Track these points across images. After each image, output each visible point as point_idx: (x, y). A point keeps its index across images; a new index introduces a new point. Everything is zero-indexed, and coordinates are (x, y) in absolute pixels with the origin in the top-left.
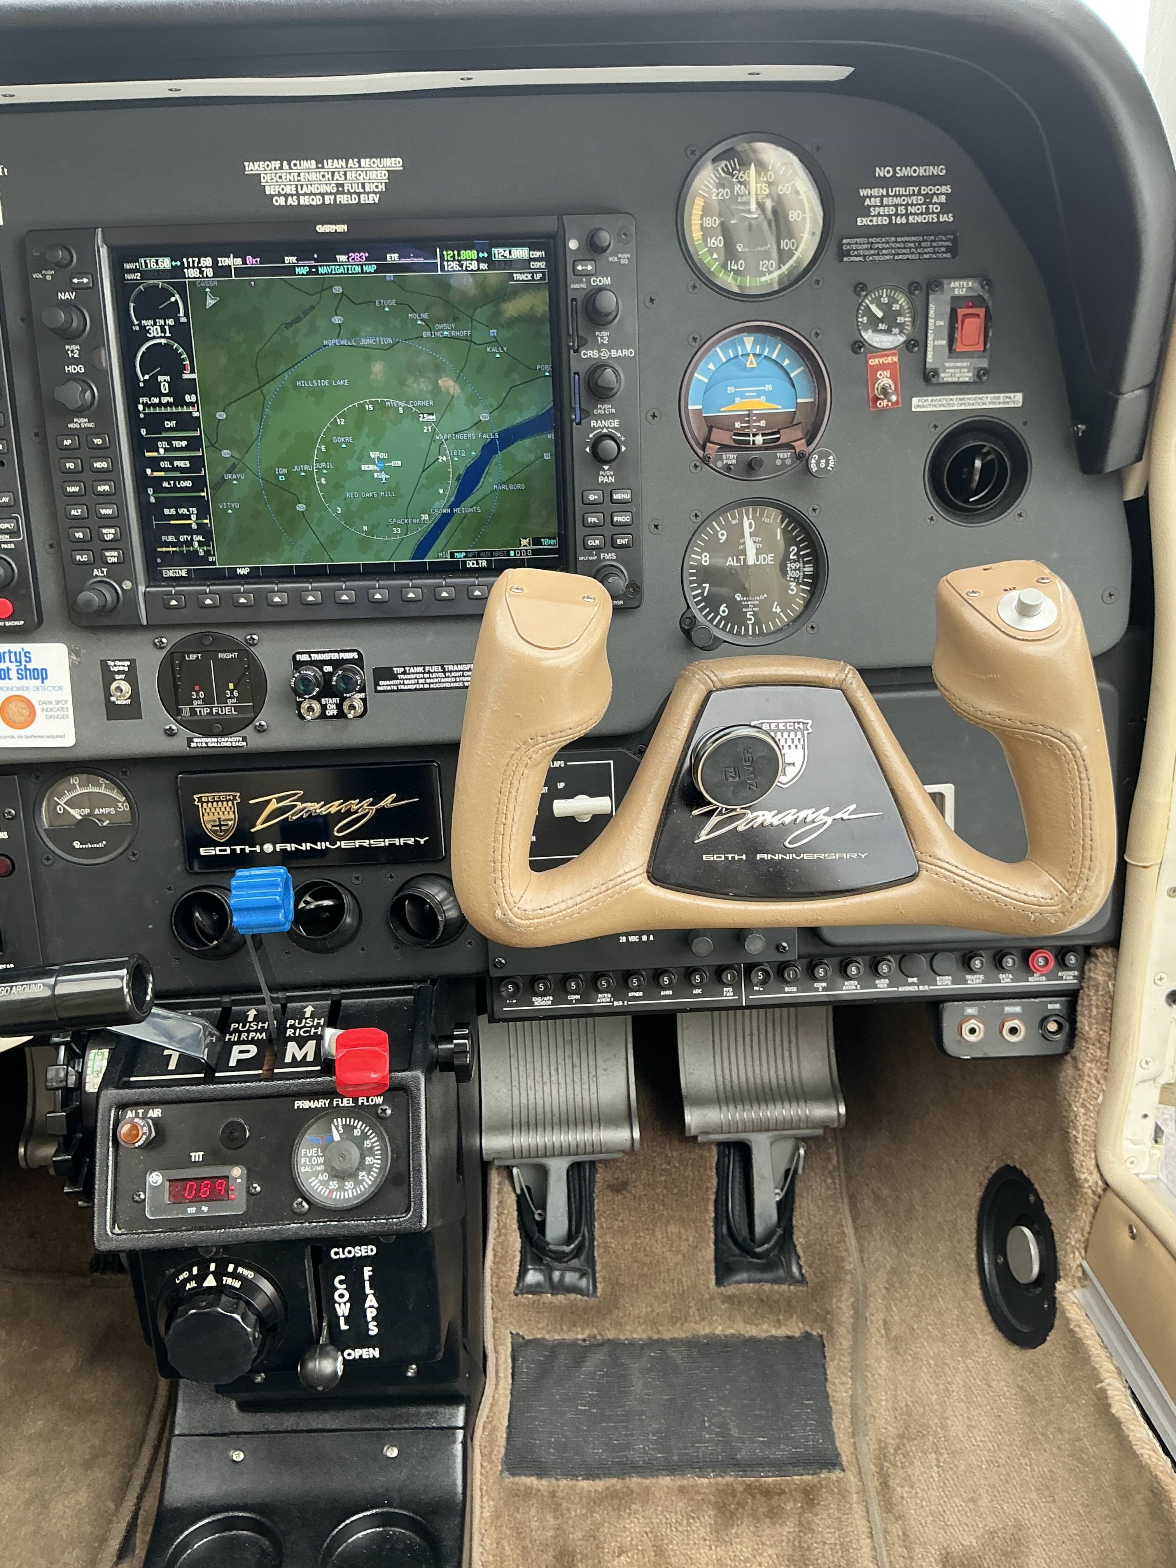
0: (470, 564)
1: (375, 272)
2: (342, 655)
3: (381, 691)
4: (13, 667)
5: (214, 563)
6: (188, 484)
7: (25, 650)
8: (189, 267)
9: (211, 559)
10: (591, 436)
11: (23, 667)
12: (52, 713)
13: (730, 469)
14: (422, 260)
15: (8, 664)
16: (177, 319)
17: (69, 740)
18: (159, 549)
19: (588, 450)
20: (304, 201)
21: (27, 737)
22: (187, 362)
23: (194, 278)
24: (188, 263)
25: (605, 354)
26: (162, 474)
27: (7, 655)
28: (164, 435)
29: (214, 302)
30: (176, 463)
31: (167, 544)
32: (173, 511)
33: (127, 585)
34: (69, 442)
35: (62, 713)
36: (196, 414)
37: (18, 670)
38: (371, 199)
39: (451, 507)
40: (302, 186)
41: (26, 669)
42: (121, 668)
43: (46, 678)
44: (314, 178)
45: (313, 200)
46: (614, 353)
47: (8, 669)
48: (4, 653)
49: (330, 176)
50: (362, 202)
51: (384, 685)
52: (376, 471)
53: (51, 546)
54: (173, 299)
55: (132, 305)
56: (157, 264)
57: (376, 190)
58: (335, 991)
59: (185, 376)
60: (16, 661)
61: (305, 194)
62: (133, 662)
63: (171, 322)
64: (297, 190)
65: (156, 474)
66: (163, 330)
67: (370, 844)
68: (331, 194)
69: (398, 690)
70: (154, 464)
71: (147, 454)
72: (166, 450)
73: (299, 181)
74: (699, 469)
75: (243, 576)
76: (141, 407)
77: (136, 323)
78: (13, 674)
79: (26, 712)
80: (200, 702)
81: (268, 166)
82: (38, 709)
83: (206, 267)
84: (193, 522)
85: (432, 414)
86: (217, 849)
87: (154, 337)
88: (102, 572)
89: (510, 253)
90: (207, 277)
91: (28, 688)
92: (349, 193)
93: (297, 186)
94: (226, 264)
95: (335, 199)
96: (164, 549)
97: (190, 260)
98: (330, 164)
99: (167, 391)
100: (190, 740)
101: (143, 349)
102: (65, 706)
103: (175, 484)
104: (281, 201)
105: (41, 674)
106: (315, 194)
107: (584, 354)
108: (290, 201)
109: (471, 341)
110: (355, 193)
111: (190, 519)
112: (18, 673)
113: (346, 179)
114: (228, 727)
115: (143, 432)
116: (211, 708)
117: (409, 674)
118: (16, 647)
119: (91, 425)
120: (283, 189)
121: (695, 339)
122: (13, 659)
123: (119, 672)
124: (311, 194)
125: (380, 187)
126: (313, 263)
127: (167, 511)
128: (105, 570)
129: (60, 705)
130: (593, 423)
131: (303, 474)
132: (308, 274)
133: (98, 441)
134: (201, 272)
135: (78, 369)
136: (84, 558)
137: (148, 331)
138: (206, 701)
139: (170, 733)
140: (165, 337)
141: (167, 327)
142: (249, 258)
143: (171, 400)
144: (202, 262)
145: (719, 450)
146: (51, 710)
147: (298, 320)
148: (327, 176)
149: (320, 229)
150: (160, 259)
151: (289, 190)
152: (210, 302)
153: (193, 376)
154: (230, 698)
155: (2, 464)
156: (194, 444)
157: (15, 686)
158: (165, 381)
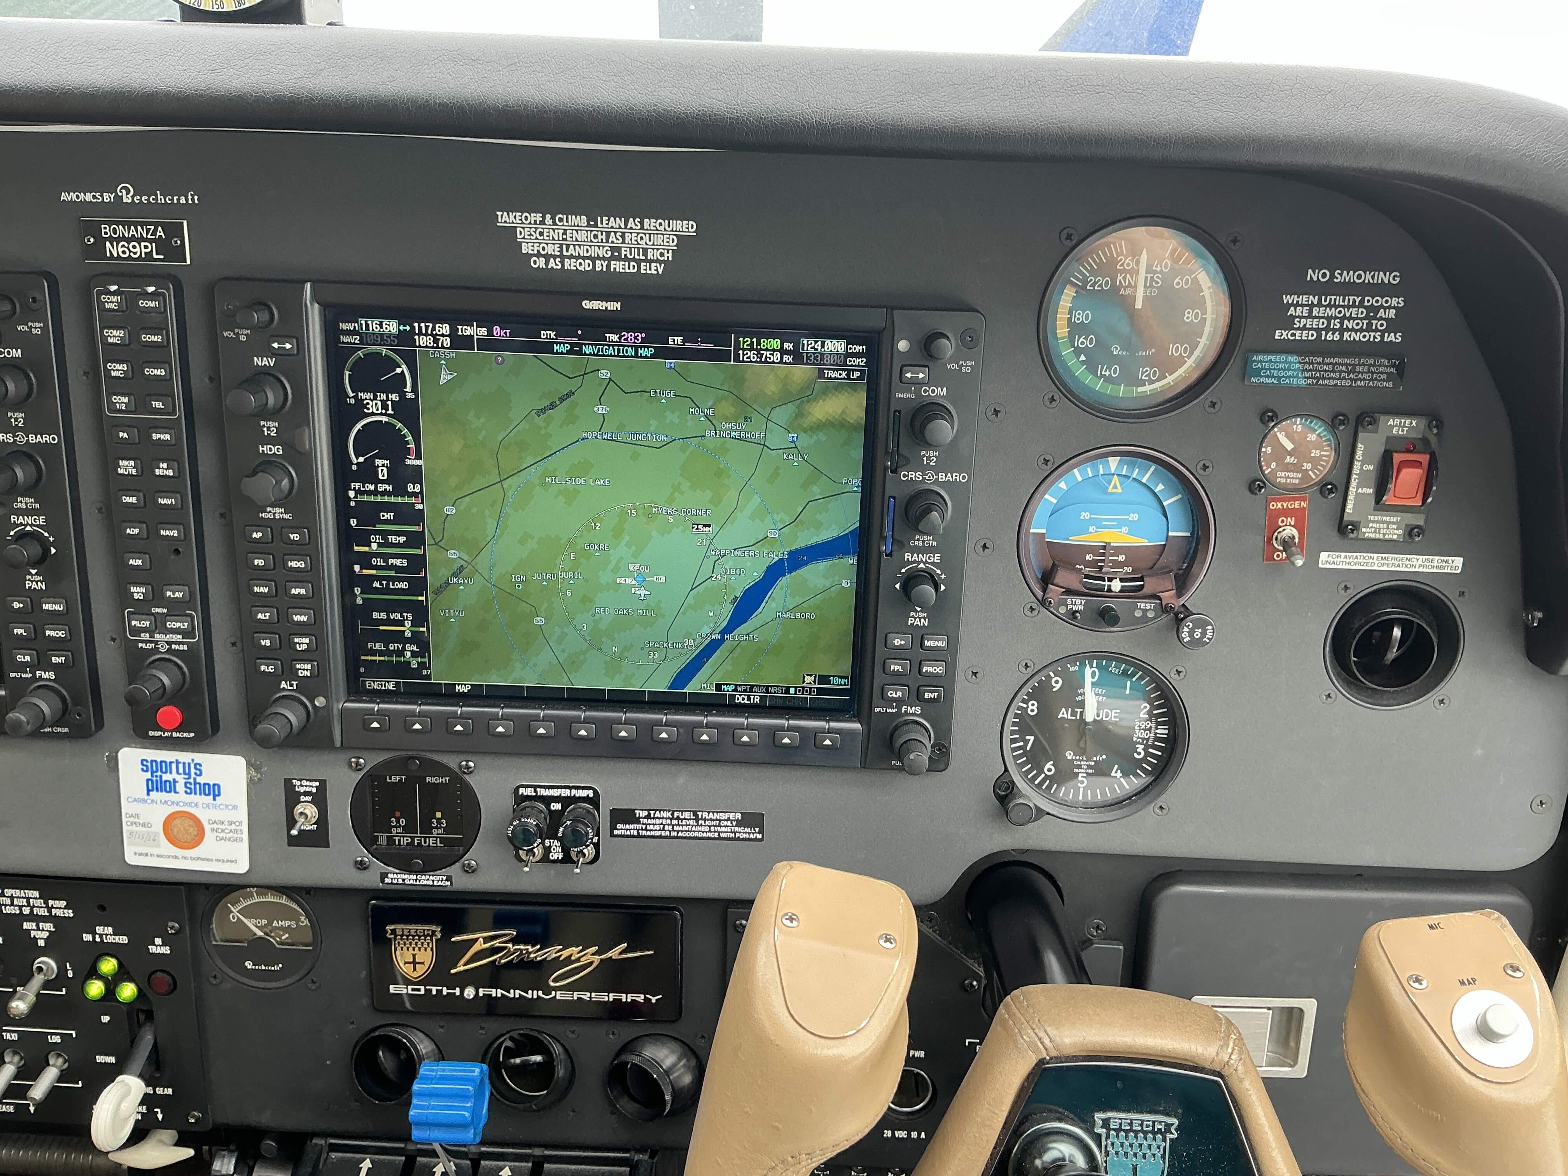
0: (740, 699)
1: (652, 356)
2: (574, 792)
3: (617, 836)
4: (181, 780)
5: (428, 677)
6: (404, 585)
7: (195, 762)
8: (420, 334)
9: (425, 672)
10: (903, 571)
11: (192, 780)
12: (221, 835)
13: (1076, 618)
14: (711, 346)
15: (174, 775)
16: (402, 394)
17: (241, 866)
18: (363, 658)
19: (898, 586)
20: (569, 264)
21: (193, 859)
22: (412, 446)
23: (427, 347)
24: (420, 328)
25: (930, 477)
26: (373, 572)
27: (174, 766)
28: (379, 527)
29: (450, 377)
30: (391, 561)
31: (374, 653)
32: (383, 616)
33: (320, 702)
34: (260, 534)
35: (235, 836)
36: (419, 507)
37: (186, 783)
38: (653, 268)
39: (723, 633)
40: (568, 246)
41: (195, 783)
42: (308, 789)
43: (219, 795)
44: (584, 238)
45: (580, 264)
46: (942, 477)
47: (175, 781)
48: (171, 763)
49: (604, 237)
50: (643, 271)
51: (622, 829)
52: (633, 586)
53: (234, 644)
54: (398, 370)
55: (347, 373)
56: (381, 327)
57: (662, 259)
58: (538, 1152)
59: (408, 462)
60: (185, 773)
61: (571, 257)
62: (323, 783)
63: (395, 397)
64: (561, 251)
65: (365, 572)
66: (385, 406)
67: (590, 997)
68: (604, 259)
69: (638, 836)
70: (365, 560)
71: (356, 548)
72: (380, 545)
73: (565, 240)
74: (1035, 612)
75: (463, 694)
76: (352, 494)
78: (180, 787)
79: (193, 831)
80: (400, 830)
81: (526, 218)
82: (207, 828)
83: (443, 335)
84: (407, 629)
85: (709, 526)
86: (410, 987)
87: (373, 414)
88: (291, 685)
89: (823, 346)
90: (443, 347)
91: (196, 805)
92: (626, 259)
93: (561, 245)
94: (468, 333)
95: (608, 266)
96: (369, 658)
97: (423, 325)
98: (605, 222)
99: (385, 477)
100: (384, 875)
101: (359, 426)
102: (239, 828)
103: (388, 584)
104: (541, 262)
105: (213, 791)
106: (584, 258)
107: (904, 476)
108: (552, 264)
109: (764, 445)
110: (634, 260)
111: (404, 626)
112: (186, 787)
113: (623, 242)
114: (431, 865)
115: (353, 522)
116: (413, 838)
117: (654, 818)
118: (185, 757)
119: (287, 516)
120: (544, 249)
121: (1046, 462)
122: (181, 770)
123: (306, 794)
124: (579, 257)
125: (666, 255)
126: (575, 340)
127: (376, 615)
128: (295, 683)
129: (233, 827)
130: (908, 556)
131: (545, 583)
132: (568, 353)
133: (295, 537)
134: (436, 341)
135: (274, 450)
136: (271, 669)
137: (365, 406)
138: (406, 829)
139: (361, 866)
140: (386, 415)
141: (389, 403)
142: (497, 330)
143: (389, 488)
144: (437, 329)
145: (1063, 593)
146: (223, 831)
147: (552, 406)
148: (600, 237)
149: (587, 305)
150: (385, 322)
151: (551, 250)
152: (445, 377)
153: (418, 462)
154: (436, 828)
155: (177, 552)
156: (416, 540)
157: (181, 800)
158: (383, 465)
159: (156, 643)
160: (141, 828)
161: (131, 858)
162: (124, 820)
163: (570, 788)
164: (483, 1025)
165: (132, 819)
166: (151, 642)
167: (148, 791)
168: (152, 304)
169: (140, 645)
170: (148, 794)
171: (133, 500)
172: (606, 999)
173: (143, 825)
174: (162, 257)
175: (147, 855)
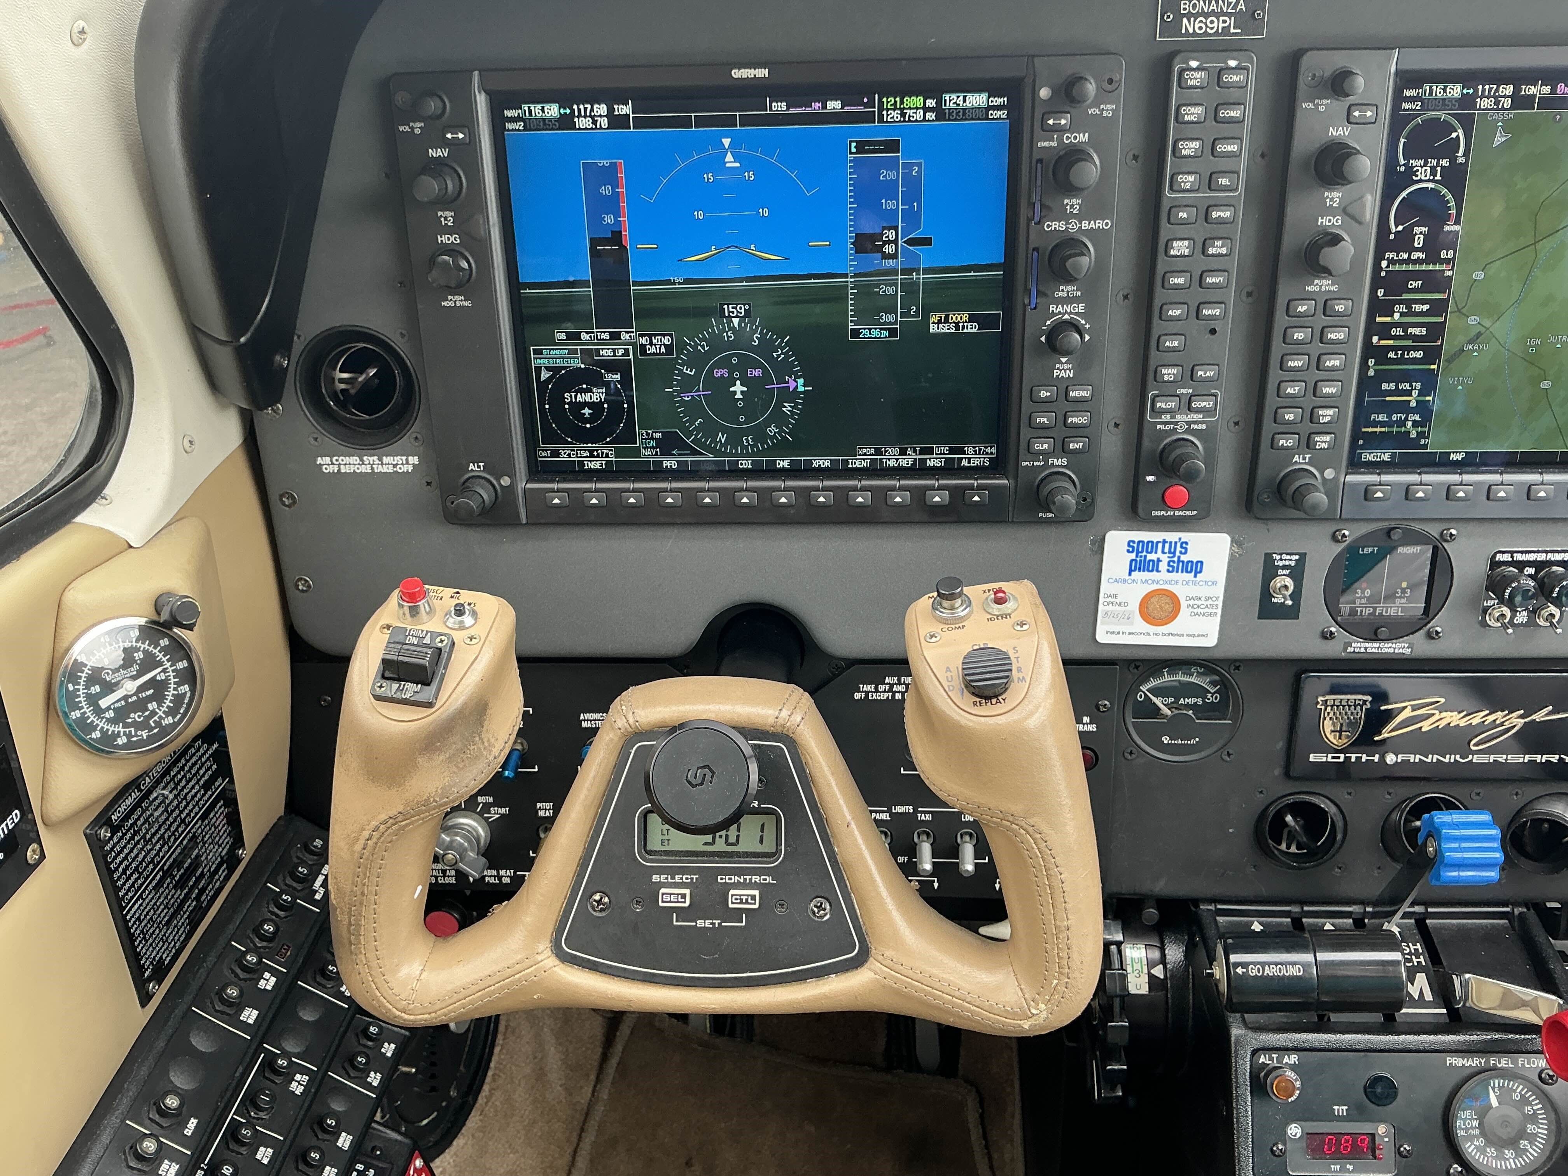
2: (1550, 555)
4: (1165, 558)
5: (1425, 446)
6: (1418, 355)
7: (1183, 540)
8: (1483, 96)
9: (1423, 442)
11: (1176, 559)
12: (1199, 610)
15: (1159, 555)
16: (1454, 160)
17: (1211, 641)
18: (1364, 430)
21: (1164, 635)
22: (1453, 211)
23: (1488, 109)
24: (1483, 90)
26: (1391, 342)
27: (1160, 545)
28: (1405, 296)
29: (1504, 139)
30: (1410, 330)
31: (1376, 424)
32: (1392, 386)
33: (1328, 474)
34: (1303, 307)
35: (1210, 610)
36: (1448, 273)
37: (1169, 562)
41: (1179, 561)
42: (1287, 563)
43: (1201, 572)
47: (1159, 560)
48: (1158, 542)
53: (1236, 424)
54: (1454, 135)
55: (1402, 140)
56: (1445, 91)
59: (1446, 228)
60: (1170, 552)
62: (1303, 556)
63: (1445, 162)
65: (1383, 342)
66: (1433, 172)
67: (1507, 759)
70: (1384, 331)
71: (1378, 319)
72: (1402, 314)
75: (1456, 462)
76: (1384, 264)
77: (1402, 162)
78: (1163, 566)
79: (1169, 607)
80: (1364, 601)
82: (1184, 604)
83: (1505, 96)
84: (1413, 399)
86: (1330, 756)
87: (1421, 181)
88: (1304, 459)
90: (1503, 109)
91: (1176, 582)
94: (1530, 93)
96: (1370, 430)
97: (1487, 87)
99: (1421, 245)
100: (1348, 644)
101: (1404, 194)
102: (1215, 603)
103: (1402, 355)
105: (1196, 568)
111: (1411, 395)
112: (1169, 565)
114: (1396, 631)
115: (1380, 293)
116: (1375, 609)
118: (1172, 536)
119: (1332, 289)
122: (1166, 550)
123: (1284, 567)
127: (1385, 386)
128: (1307, 456)
129: (1210, 602)
131: (1559, 346)
133: (1340, 309)
134: (1497, 103)
135: (1334, 220)
136: (1289, 443)
137: (1415, 174)
138: (1369, 600)
139: (1327, 636)
140: (1433, 181)
141: (1439, 169)
143: (1422, 255)
144: (1501, 90)
146: (1199, 606)
150: (1450, 87)
152: (1499, 139)
153: (1456, 228)
154: (1400, 597)
155: (1213, 331)
156: (1439, 307)
157: (1162, 579)
158: (1421, 233)
159: (1176, 423)
160: (1117, 608)
161: (1102, 637)
162: (1102, 599)
163: (1547, 552)
164: (1391, 790)
165: (1110, 599)
166: (1170, 423)
167: (1131, 571)
168: (1236, 78)
169: (1159, 427)
170: (1130, 574)
171: (1181, 281)
172: (1521, 760)
173: (1120, 605)
174: (1239, 31)
175: (1119, 633)
